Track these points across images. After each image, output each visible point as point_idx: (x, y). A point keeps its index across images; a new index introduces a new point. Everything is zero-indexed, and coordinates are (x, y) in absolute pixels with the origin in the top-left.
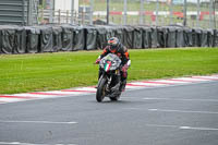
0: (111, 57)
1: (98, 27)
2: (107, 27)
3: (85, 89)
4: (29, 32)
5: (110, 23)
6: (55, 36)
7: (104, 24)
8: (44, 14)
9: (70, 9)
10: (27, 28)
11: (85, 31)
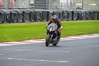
0: (53, 25)
1: (79, 10)
2: (82, 11)
3: (72, 37)
4: (48, 12)
5: (84, 9)
6: (59, 14)
7: (81, 9)
8: (55, 4)
9: (66, 3)
10: (47, 10)
11: (73, 12)
